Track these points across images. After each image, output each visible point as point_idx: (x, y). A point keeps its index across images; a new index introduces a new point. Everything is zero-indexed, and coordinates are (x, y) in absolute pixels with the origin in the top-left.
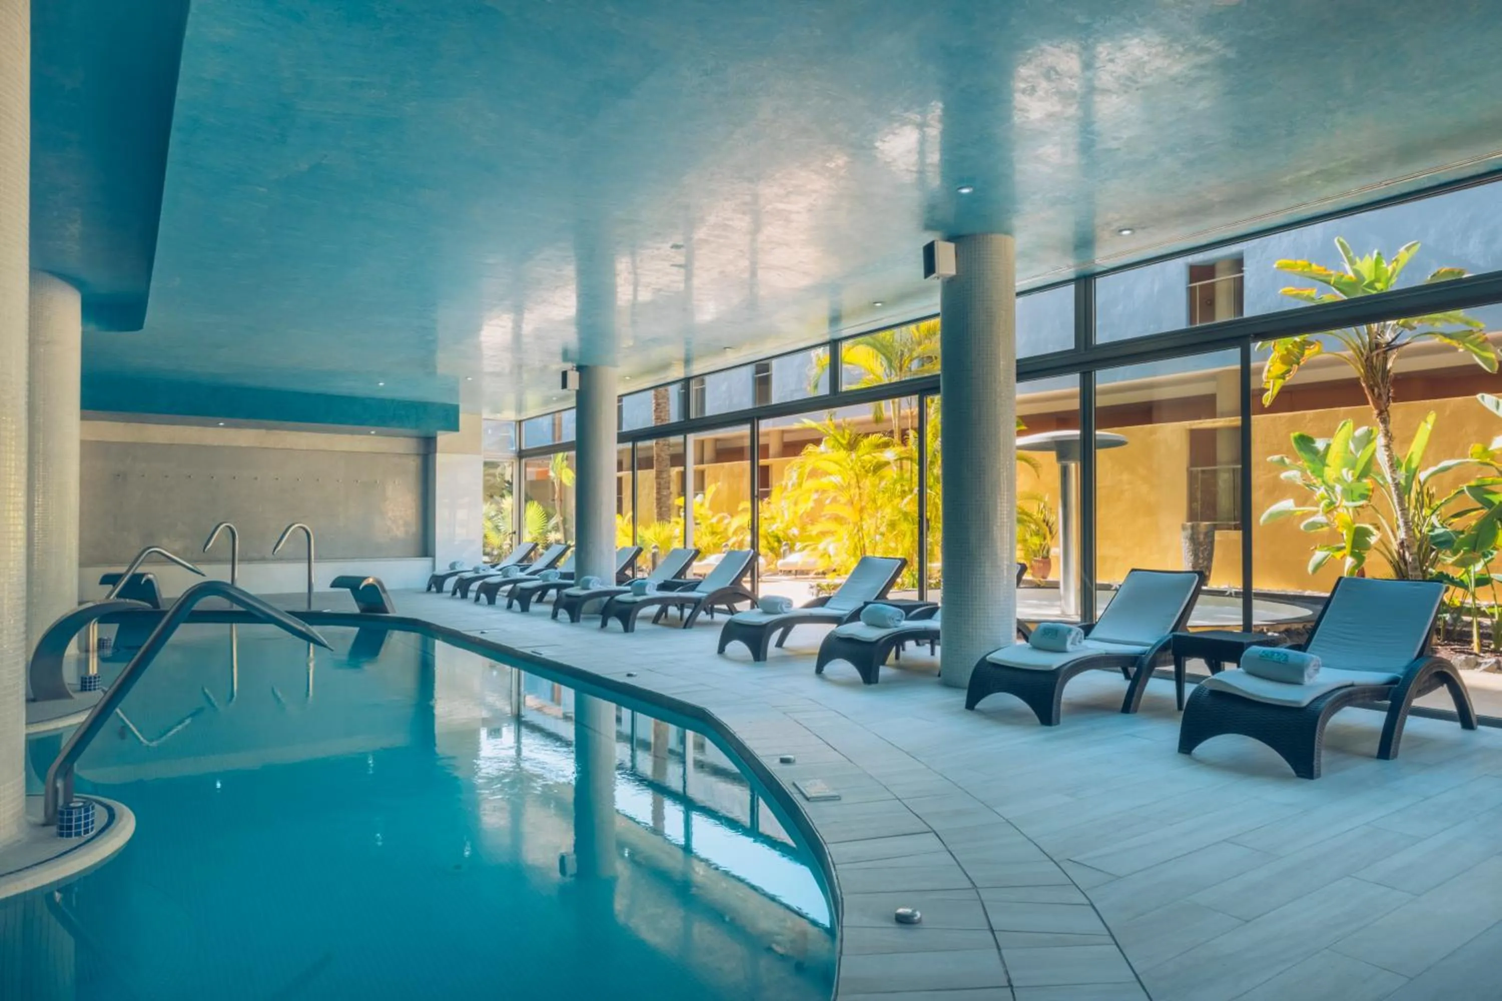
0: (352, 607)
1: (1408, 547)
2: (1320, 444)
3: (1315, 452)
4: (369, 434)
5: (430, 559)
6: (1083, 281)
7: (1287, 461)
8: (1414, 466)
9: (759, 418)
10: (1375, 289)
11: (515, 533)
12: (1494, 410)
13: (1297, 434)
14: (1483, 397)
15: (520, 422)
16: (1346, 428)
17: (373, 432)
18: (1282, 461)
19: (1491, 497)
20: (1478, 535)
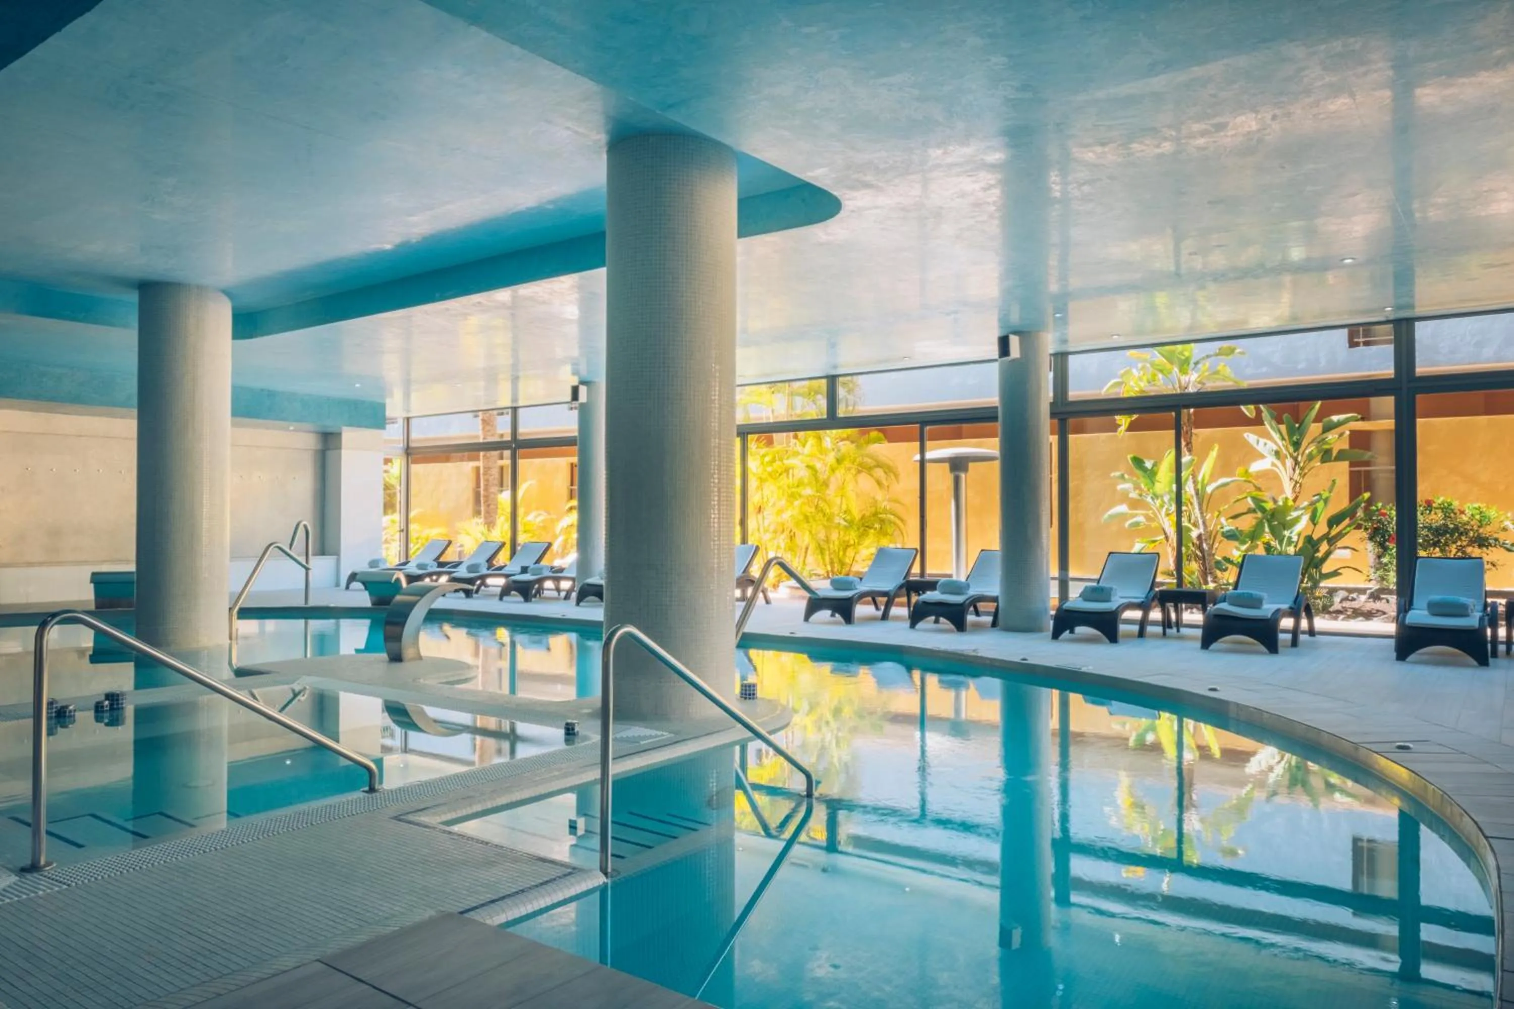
0: (363, 599)
1: (1206, 540)
2: (1148, 464)
3: (1145, 470)
4: (287, 429)
5: (335, 557)
6: (1059, 356)
7: (1126, 476)
8: (1206, 482)
9: (748, 433)
10: (1184, 355)
11: (402, 531)
12: (1255, 445)
13: (1132, 456)
14: (1248, 436)
15: (408, 419)
16: (1169, 457)
17: (291, 428)
18: (1122, 476)
19: (1263, 504)
20: (1254, 532)
